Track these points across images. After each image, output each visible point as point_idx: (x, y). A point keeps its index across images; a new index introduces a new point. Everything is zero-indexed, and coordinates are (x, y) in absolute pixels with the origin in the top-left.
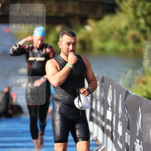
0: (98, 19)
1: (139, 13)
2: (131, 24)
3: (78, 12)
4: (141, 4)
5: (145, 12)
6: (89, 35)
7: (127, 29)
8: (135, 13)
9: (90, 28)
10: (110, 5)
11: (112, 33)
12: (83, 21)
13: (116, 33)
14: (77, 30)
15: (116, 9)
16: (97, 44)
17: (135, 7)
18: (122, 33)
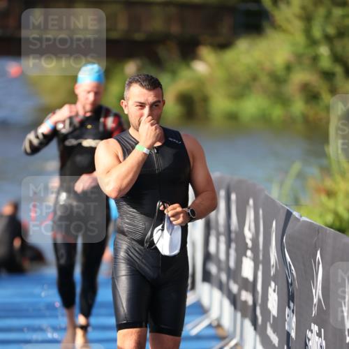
0: (223, 45)
1: (317, 33)
2: (299, 57)
3: (175, 29)
4: (321, 11)
5: (331, 31)
6: (201, 82)
7: (289, 68)
8: (308, 32)
9: (204, 66)
10: (249, 13)
11: (255, 78)
12: (188, 52)
13: (265, 79)
15: (265, 24)
16: (220, 103)
17: (308, 18)
18: (278, 80)
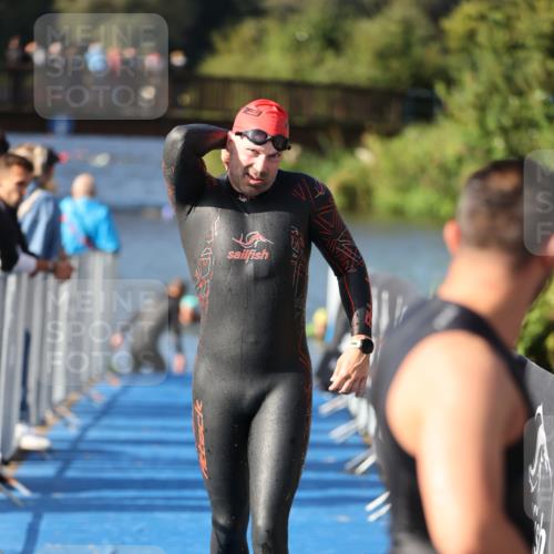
0: (390, 133)
1: (491, 123)
2: (471, 149)
3: (339, 114)
4: (497, 100)
5: (507, 122)
6: (365, 173)
7: (460, 161)
8: (482, 123)
9: (370, 155)
10: (419, 100)
11: (423, 170)
12: (352, 138)
13: (434, 172)
14: (336, 161)
16: (385, 196)
17: (481, 108)
18: (448, 172)
